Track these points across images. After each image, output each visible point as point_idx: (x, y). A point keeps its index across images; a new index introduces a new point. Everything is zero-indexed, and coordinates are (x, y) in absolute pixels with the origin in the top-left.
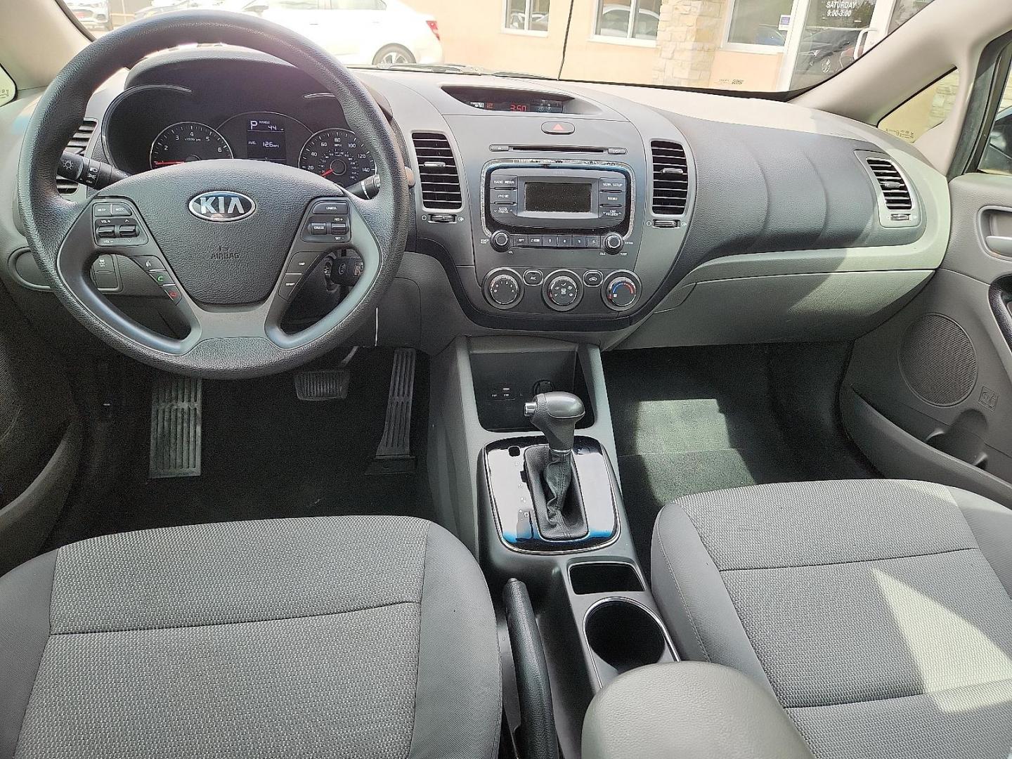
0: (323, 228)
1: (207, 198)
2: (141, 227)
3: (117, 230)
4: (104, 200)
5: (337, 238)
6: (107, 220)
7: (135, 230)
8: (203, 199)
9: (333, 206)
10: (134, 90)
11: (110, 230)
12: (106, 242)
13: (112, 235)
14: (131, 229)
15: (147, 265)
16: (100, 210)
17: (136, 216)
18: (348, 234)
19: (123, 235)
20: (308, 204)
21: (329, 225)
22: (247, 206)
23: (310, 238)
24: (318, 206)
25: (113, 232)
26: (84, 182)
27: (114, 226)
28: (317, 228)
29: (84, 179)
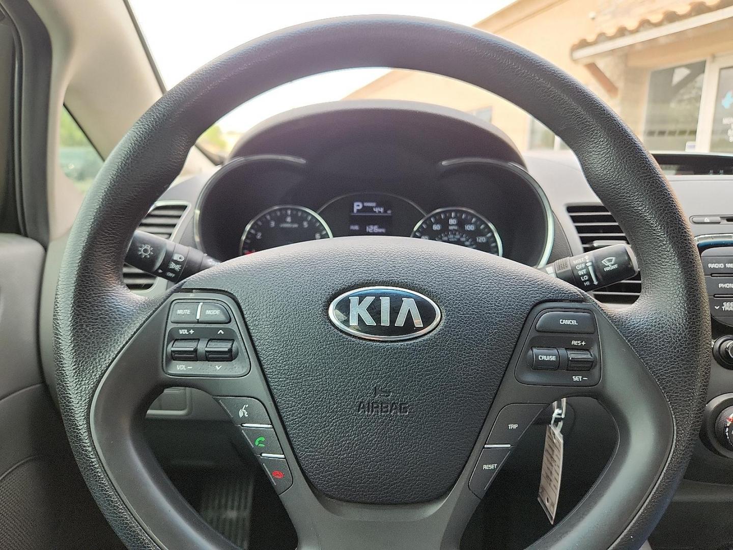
0: (553, 358)
1: (362, 298)
2: (241, 344)
3: (202, 347)
4: (191, 295)
5: (576, 379)
6: (189, 329)
7: (230, 350)
8: (354, 301)
9: (572, 318)
10: (241, 159)
11: (189, 346)
12: (180, 368)
13: (193, 356)
14: (224, 347)
15: (241, 415)
16: (179, 312)
17: (236, 326)
18: (596, 371)
19: (211, 357)
20: (528, 315)
21: (562, 351)
22: (427, 314)
23: (530, 377)
24: (543, 318)
25: (196, 350)
26: (163, 275)
27: (199, 340)
28: (544, 358)
29: (164, 271)
